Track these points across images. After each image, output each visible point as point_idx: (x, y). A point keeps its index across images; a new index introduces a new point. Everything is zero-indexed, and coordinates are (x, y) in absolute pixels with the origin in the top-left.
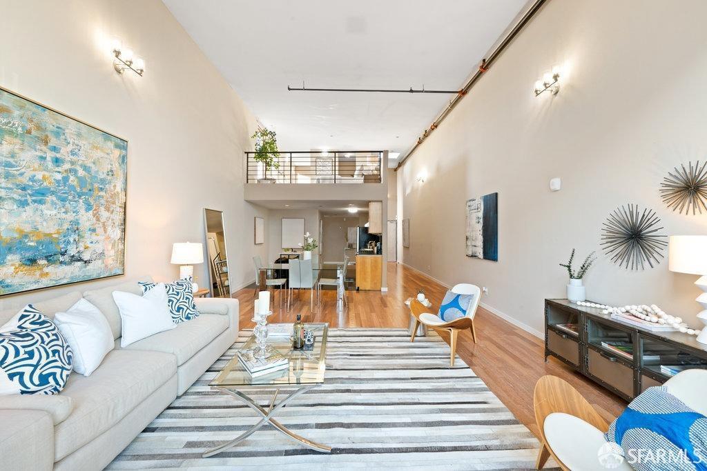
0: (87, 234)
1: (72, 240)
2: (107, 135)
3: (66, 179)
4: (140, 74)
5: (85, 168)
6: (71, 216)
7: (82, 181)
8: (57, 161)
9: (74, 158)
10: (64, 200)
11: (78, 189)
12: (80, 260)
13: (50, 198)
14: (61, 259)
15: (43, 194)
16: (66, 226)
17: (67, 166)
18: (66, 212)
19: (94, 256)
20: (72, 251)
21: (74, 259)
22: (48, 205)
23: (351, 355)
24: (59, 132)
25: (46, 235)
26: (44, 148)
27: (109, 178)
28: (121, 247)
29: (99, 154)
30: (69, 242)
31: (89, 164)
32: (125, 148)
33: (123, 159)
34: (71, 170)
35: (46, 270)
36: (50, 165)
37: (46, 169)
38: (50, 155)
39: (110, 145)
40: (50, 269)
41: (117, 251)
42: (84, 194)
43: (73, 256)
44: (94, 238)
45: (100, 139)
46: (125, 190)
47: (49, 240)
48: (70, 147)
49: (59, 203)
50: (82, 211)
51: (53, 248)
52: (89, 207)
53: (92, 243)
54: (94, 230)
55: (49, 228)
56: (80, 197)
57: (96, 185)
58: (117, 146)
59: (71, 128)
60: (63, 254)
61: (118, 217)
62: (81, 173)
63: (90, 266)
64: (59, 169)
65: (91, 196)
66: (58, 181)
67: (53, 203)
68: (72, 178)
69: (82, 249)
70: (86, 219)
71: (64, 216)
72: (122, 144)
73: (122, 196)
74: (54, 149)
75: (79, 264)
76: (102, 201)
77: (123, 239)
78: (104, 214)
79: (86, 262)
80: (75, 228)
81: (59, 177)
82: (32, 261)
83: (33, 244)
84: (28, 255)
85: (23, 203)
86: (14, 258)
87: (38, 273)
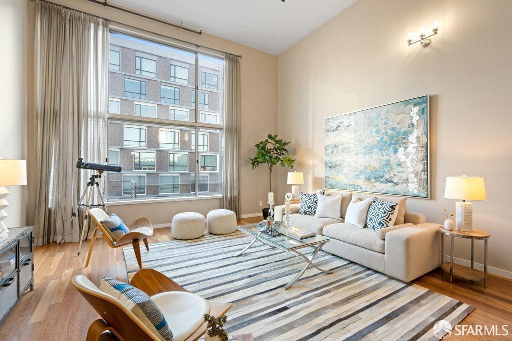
0: (396, 167)
1: (386, 170)
2: (407, 102)
3: (382, 139)
5: (393, 129)
6: (386, 158)
8: (378, 131)
9: (386, 126)
10: (381, 150)
11: (389, 142)
12: (392, 182)
13: (375, 150)
14: (381, 180)
15: (372, 149)
16: (383, 163)
17: (383, 131)
19: (401, 181)
20: (387, 176)
21: (388, 181)
24: (378, 116)
25: (374, 168)
26: (372, 127)
27: (410, 129)
28: (424, 177)
29: (402, 116)
30: (384, 172)
31: (395, 126)
34: (384, 133)
36: (374, 134)
37: (373, 137)
38: (374, 129)
39: (411, 106)
40: (375, 184)
41: (421, 179)
42: (394, 144)
43: (387, 179)
44: (400, 169)
45: (402, 107)
47: (375, 170)
48: (384, 122)
49: (379, 152)
50: (392, 154)
51: (377, 174)
52: (396, 151)
53: (399, 172)
54: (400, 165)
55: (375, 164)
56: (390, 146)
57: (400, 137)
58: (416, 104)
59: (384, 111)
60: (382, 177)
62: (390, 132)
63: (398, 187)
64: (379, 135)
65: (397, 144)
66: (378, 141)
67: (377, 152)
68: (385, 137)
69: (392, 176)
70: (395, 158)
71: (381, 158)
73: (423, 139)
74: (377, 126)
75: (391, 184)
76: (406, 145)
77: (426, 170)
79: (395, 184)
80: (387, 164)
81: (378, 139)
82: (368, 179)
83: (368, 171)
84: (367, 176)
85: (365, 154)
86: (363, 177)
87: (371, 185)
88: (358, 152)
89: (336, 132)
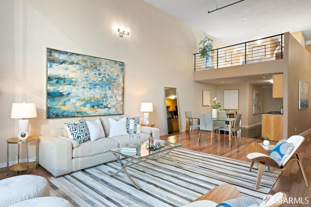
0: (109, 98)
1: (104, 100)
2: (116, 62)
3: (102, 80)
4: (128, 35)
5: (109, 75)
6: (104, 92)
7: (107, 80)
8: (100, 74)
9: (105, 72)
10: (102, 87)
11: (106, 83)
12: (107, 107)
13: (98, 86)
14: (101, 107)
15: (96, 85)
16: (103, 96)
17: (103, 75)
18: (102, 91)
19: (112, 106)
20: (105, 104)
22: (97, 89)
23: (200, 167)
24: (100, 64)
25: (97, 98)
26: (96, 70)
27: (117, 78)
28: (122, 103)
29: (113, 69)
30: (103, 101)
31: (110, 74)
32: (123, 65)
33: (123, 70)
34: (104, 77)
35: (97, 110)
36: (98, 75)
37: (96, 77)
38: (97, 72)
39: (117, 65)
40: (98, 110)
41: (121, 105)
42: (108, 84)
43: (105, 106)
44: (112, 100)
45: (113, 64)
46: (123, 82)
47: (97, 100)
48: (103, 69)
50: (108, 90)
51: (99, 103)
52: (110, 89)
53: (111, 101)
54: (112, 97)
55: (98, 96)
56: (107, 85)
57: (112, 81)
58: (120, 65)
59: (104, 62)
60: (102, 105)
61: (121, 92)
62: (107, 77)
63: (111, 110)
64: (100, 77)
65: (111, 85)
66: (100, 81)
67: (99, 88)
68: (104, 79)
69: (108, 104)
70: (109, 93)
71: (102, 92)
72: (122, 64)
73: (122, 84)
74: (99, 70)
75: (107, 109)
76: (114, 86)
77: (123, 101)
78: (115, 91)
79: (109, 108)
80: (105, 96)
81: (100, 79)
82: (93, 107)
83: (93, 101)
84: (92, 104)
85: (91, 89)
86: (88, 105)
87: (95, 111)
88: (85, 86)
89: (63, 65)
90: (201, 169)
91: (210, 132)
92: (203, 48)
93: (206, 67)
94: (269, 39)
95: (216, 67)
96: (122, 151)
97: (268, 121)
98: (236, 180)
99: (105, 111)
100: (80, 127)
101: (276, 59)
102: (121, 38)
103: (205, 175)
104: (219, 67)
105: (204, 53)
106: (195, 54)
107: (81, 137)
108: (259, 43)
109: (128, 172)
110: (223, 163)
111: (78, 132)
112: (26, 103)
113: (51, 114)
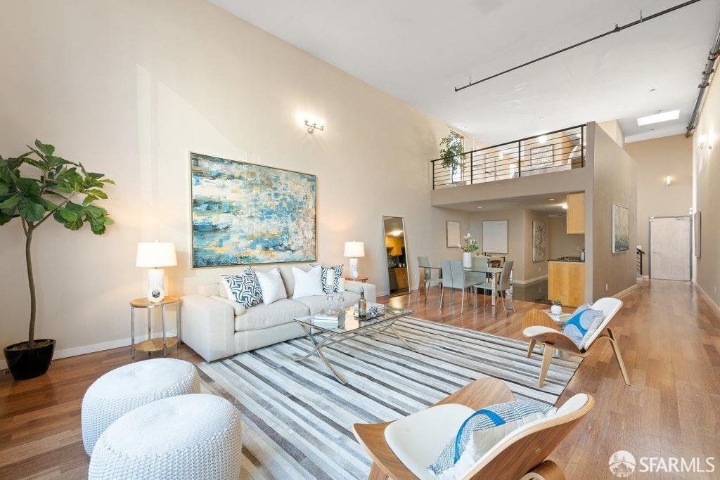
0: (293, 235)
1: (285, 238)
2: (302, 175)
3: (281, 204)
4: (322, 129)
5: (291, 197)
6: (284, 225)
7: (289, 204)
8: (276, 195)
9: (285, 192)
10: (280, 216)
11: (287, 209)
12: (290, 249)
13: (274, 215)
14: (280, 248)
15: (271, 214)
16: (282, 230)
17: (281, 197)
18: (282, 223)
19: (297, 248)
20: (286, 244)
21: (287, 249)
22: (273, 218)
23: (444, 348)
24: (277, 179)
25: (272, 235)
26: (270, 189)
27: (305, 201)
28: (313, 243)
29: (299, 187)
30: (283, 239)
31: (293, 194)
32: (314, 180)
33: (314, 188)
34: (283, 199)
35: (273, 253)
36: (273, 197)
37: (271, 200)
38: (273, 192)
39: (305, 180)
40: (275, 253)
41: (311, 246)
42: (291, 212)
43: (286, 247)
44: (297, 237)
45: (299, 178)
46: (315, 207)
47: (274, 238)
48: (283, 186)
49: (278, 218)
50: (290, 222)
51: (276, 242)
52: (293, 219)
53: (296, 240)
54: (297, 233)
55: (274, 231)
56: (288, 214)
57: (297, 206)
58: (309, 180)
59: (283, 175)
60: (281, 246)
61: (311, 225)
62: (289, 200)
63: (295, 254)
64: (278, 199)
65: (294, 212)
66: (277, 206)
67: (275, 218)
68: (284, 203)
69: (290, 243)
70: (292, 226)
71: (280, 224)
72: (312, 179)
73: (313, 211)
74: (275, 189)
75: (289, 252)
76: (301, 215)
77: (315, 239)
78: (303, 223)
79: (293, 251)
80: (286, 232)
81: (277, 203)
82: (267, 248)
83: (267, 239)
84: (265, 245)
85: (262, 219)
86: (259, 246)
87: (270, 255)
88: (254, 215)
89: (217, 180)
90: (446, 352)
91: (460, 290)
92: (446, 150)
93: (453, 183)
94: (560, 134)
95: (469, 183)
96: (315, 321)
97: (558, 273)
98: (504, 371)
99: (286, 255)
100: (247, 281)
101: (572, 168)
102: (309, 135)
103: (453, 362)
104: (474, 182)
105: (448, 158)
106: (433, 161)
107: (248, 298)
108: (542, 140)
109: (326, 355)
110: (482, 343)
111: (244, 290)
112: (159, 242)
113: (200, 261)
